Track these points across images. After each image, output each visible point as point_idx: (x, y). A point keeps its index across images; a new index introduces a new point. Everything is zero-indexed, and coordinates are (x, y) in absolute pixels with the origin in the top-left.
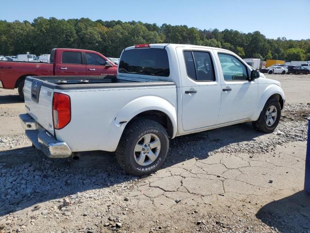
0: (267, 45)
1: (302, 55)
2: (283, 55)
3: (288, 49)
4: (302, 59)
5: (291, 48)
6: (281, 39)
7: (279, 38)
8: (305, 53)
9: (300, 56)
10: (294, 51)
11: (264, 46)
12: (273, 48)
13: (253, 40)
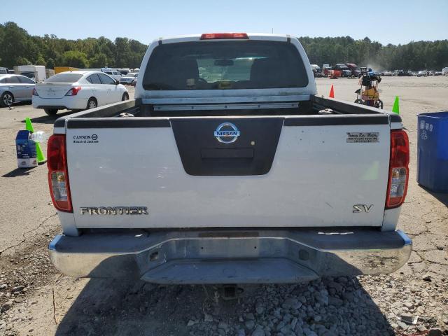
0: (34, 45)
1: (85, 61)
2: (60, 60)
3: (65, 53)
4: (86, 65)
5: (68, 50)
6: (50, 37)
7: (46, 36)
8: (88, 58)
9: (82, 62)
10: (73, 54)
11: (29, 45)
12: (43, 50)
13: (8, 35)
